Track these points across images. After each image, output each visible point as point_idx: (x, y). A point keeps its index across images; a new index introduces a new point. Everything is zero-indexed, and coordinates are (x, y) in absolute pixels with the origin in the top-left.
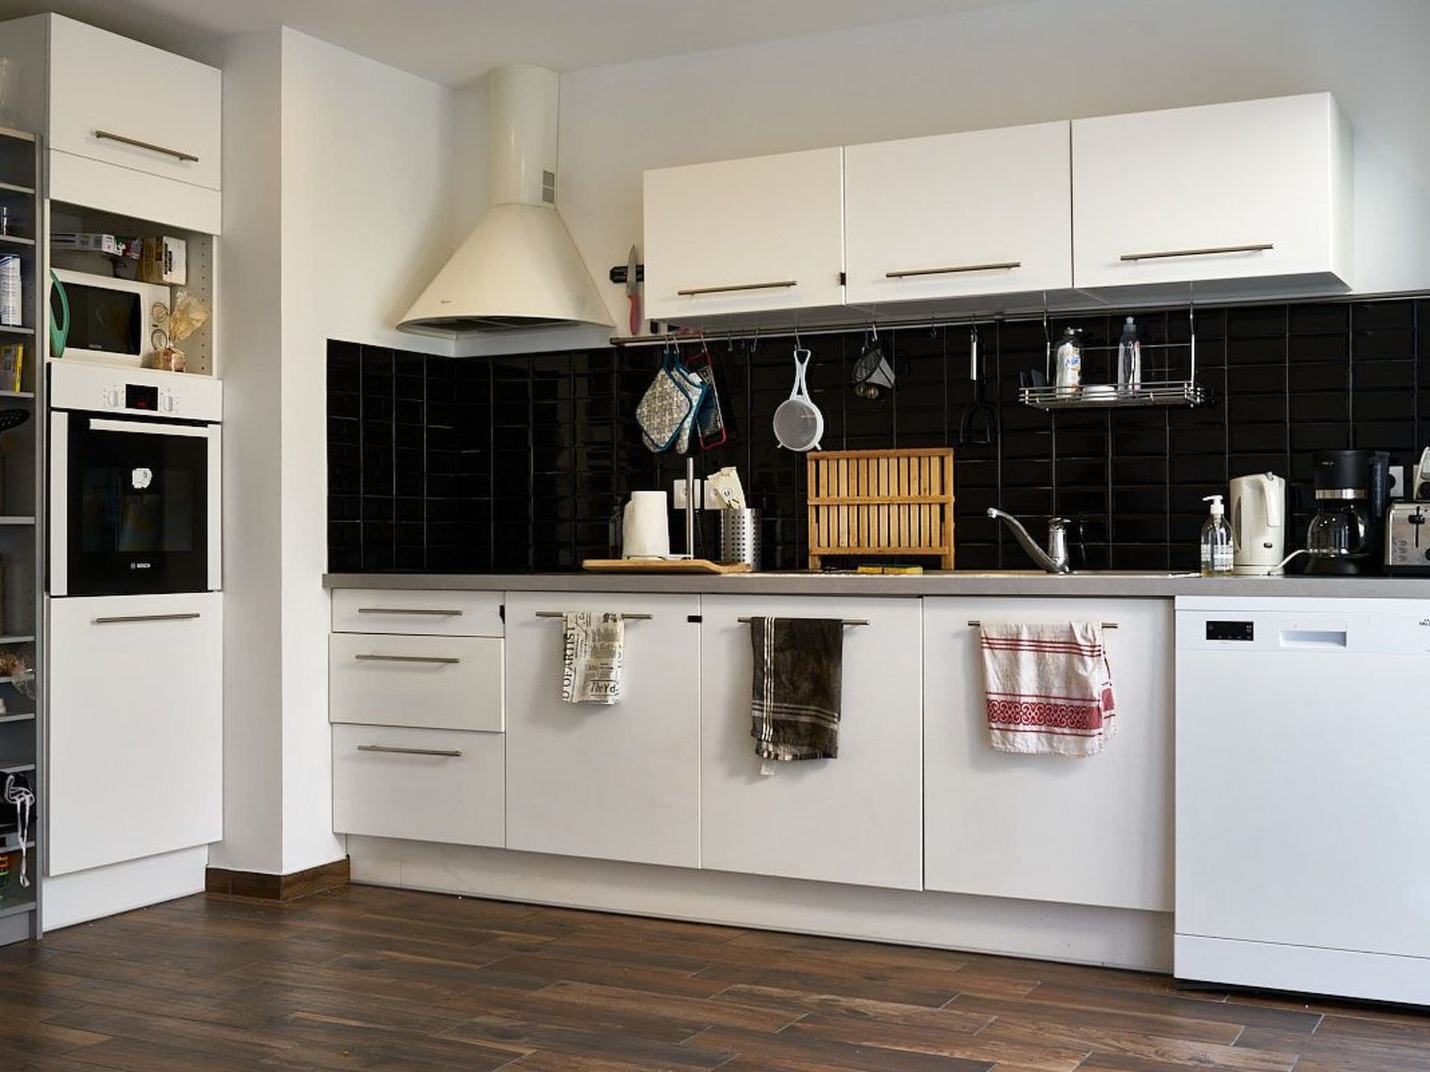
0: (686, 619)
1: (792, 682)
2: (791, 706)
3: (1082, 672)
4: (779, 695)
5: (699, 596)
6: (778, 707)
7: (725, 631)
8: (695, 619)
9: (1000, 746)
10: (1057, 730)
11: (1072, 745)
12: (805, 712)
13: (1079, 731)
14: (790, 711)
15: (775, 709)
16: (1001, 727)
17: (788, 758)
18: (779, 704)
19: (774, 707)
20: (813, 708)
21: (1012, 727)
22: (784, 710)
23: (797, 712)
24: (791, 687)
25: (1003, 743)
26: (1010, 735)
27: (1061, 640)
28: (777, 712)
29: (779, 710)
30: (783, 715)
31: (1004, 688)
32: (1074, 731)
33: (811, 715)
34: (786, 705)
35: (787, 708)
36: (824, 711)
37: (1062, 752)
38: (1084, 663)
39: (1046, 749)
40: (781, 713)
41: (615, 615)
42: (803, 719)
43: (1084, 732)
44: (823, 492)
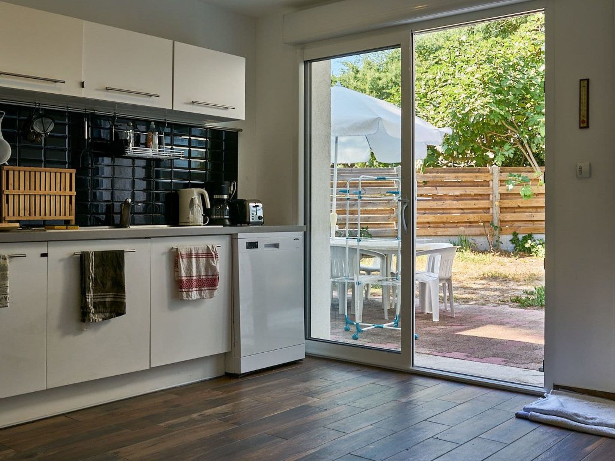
0: (39, 255)
1: (102, 283)
2: (103, 294)
3: (213, 264)
4: (97, 289)
5: (46, 243)
6: (96, 296)
7: (61, 260)
8: (44, 255)
9: (186, 298)
10: (203, 289)
11: (207, 294)
12: (108, 296)
13: (210, 288)
14: (102, 297)
15: (95, 297)
16: (186, 290)
17: (100, 320)
18: (96, 294)
19: (94, 296)
20: (112, 293)
21: (191, 290)
22: (98, 297)
23: (105, 296)
24: (102, 285)
25: (187, 297)
26: (190, 293)
27: (205, 252)
28: (95, 298)
29: (96, 297)
30: (98, 299)
31: (186, 275)
32: (208, 288)
33: (111, 297)
34: (99, 294)
35: (100, 295)
36: (119, 294)
37: (204, 297)
38: (213, 261)
39: (199, 297)
40: (97, 298)
41: (4, 256)
42: (108, 300)
43: (213, 288)
44: (11, 187)
